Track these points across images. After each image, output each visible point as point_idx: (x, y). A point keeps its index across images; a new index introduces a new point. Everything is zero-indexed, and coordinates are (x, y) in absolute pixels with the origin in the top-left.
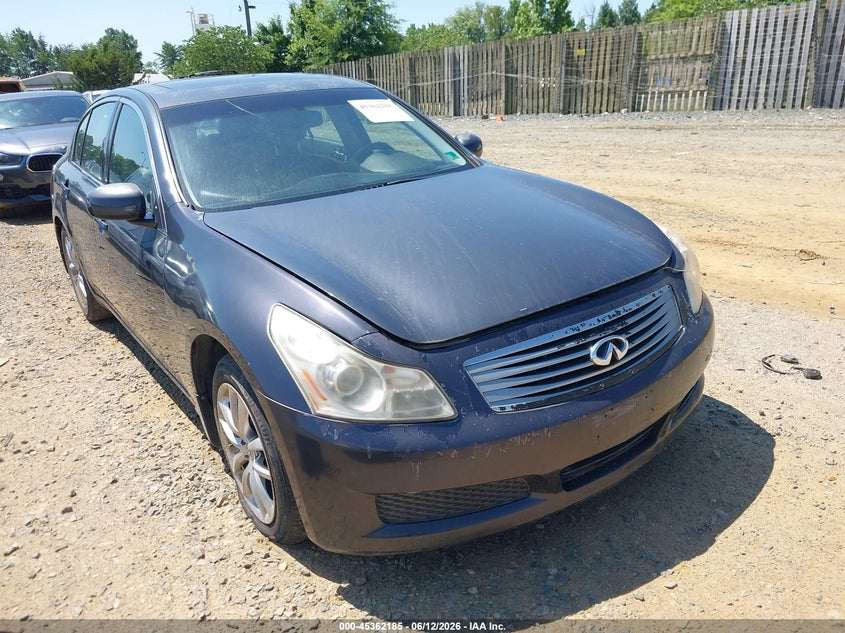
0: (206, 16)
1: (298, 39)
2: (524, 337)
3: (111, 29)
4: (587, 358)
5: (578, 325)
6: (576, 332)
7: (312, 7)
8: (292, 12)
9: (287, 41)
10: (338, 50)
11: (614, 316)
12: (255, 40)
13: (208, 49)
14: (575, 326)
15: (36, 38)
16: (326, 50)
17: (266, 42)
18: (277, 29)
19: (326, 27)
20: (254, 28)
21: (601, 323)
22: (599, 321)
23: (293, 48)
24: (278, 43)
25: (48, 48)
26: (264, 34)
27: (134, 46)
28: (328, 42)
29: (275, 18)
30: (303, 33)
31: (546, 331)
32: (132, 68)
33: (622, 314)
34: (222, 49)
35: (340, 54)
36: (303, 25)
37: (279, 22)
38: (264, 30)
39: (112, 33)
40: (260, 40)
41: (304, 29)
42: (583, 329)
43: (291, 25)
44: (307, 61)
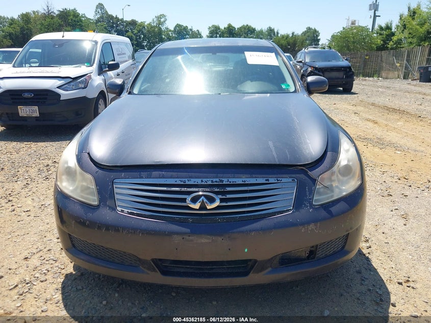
0: (355, 21)
1: (400, 33)
2: (149, 177)
3: (309, 27)
4: (184, 200)
5: (186, 180)
6: (182, 183)
7: (414, 15)
8: (401, 19)
9: (393, 34)
10: (422, 41)
11: (216, 182)
12: (375, 33)
13: (346, 37)
14: (184, 179)
15: (276, 31)
16: (415, 40)
17: (381, 34)
18: (388, 28)
19: (418, 27)
20: (376, 27)
21: (203, 183)
22: (202, 181)
23: (395, 38)
24: (387, 35)
25: (279, 35)
26: (380, 30)
27: (317, 36)
28: (417, 36)
29: (390, 22)
30: (403, 30)
31: (163, 177)
32: (302, 45)
33: (224, 183)
34: (353, 38)
35: (423, 43)
36: (405, 26)
37: (391, 24)
38: (381, 28)
39: (309, 29)
40: (377, 33)
41: (405, 28)
42: (187, 183)
43: (398, 26)
44: (401, 46)
